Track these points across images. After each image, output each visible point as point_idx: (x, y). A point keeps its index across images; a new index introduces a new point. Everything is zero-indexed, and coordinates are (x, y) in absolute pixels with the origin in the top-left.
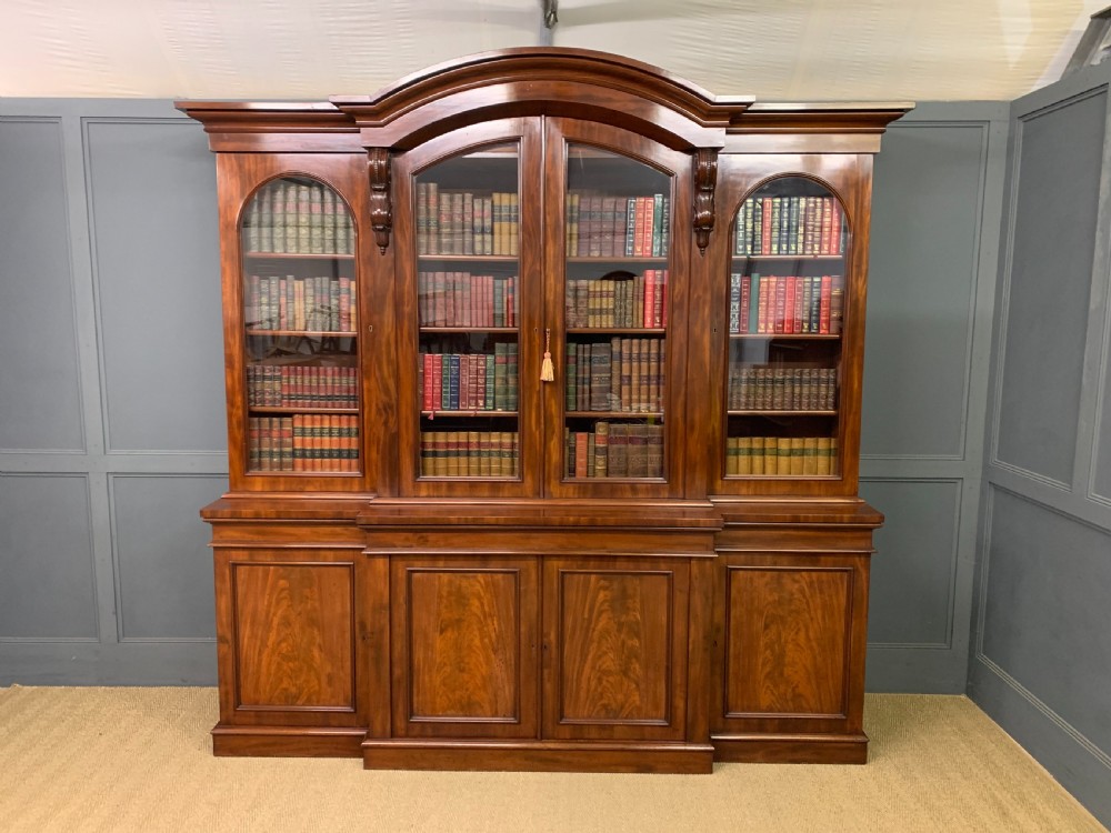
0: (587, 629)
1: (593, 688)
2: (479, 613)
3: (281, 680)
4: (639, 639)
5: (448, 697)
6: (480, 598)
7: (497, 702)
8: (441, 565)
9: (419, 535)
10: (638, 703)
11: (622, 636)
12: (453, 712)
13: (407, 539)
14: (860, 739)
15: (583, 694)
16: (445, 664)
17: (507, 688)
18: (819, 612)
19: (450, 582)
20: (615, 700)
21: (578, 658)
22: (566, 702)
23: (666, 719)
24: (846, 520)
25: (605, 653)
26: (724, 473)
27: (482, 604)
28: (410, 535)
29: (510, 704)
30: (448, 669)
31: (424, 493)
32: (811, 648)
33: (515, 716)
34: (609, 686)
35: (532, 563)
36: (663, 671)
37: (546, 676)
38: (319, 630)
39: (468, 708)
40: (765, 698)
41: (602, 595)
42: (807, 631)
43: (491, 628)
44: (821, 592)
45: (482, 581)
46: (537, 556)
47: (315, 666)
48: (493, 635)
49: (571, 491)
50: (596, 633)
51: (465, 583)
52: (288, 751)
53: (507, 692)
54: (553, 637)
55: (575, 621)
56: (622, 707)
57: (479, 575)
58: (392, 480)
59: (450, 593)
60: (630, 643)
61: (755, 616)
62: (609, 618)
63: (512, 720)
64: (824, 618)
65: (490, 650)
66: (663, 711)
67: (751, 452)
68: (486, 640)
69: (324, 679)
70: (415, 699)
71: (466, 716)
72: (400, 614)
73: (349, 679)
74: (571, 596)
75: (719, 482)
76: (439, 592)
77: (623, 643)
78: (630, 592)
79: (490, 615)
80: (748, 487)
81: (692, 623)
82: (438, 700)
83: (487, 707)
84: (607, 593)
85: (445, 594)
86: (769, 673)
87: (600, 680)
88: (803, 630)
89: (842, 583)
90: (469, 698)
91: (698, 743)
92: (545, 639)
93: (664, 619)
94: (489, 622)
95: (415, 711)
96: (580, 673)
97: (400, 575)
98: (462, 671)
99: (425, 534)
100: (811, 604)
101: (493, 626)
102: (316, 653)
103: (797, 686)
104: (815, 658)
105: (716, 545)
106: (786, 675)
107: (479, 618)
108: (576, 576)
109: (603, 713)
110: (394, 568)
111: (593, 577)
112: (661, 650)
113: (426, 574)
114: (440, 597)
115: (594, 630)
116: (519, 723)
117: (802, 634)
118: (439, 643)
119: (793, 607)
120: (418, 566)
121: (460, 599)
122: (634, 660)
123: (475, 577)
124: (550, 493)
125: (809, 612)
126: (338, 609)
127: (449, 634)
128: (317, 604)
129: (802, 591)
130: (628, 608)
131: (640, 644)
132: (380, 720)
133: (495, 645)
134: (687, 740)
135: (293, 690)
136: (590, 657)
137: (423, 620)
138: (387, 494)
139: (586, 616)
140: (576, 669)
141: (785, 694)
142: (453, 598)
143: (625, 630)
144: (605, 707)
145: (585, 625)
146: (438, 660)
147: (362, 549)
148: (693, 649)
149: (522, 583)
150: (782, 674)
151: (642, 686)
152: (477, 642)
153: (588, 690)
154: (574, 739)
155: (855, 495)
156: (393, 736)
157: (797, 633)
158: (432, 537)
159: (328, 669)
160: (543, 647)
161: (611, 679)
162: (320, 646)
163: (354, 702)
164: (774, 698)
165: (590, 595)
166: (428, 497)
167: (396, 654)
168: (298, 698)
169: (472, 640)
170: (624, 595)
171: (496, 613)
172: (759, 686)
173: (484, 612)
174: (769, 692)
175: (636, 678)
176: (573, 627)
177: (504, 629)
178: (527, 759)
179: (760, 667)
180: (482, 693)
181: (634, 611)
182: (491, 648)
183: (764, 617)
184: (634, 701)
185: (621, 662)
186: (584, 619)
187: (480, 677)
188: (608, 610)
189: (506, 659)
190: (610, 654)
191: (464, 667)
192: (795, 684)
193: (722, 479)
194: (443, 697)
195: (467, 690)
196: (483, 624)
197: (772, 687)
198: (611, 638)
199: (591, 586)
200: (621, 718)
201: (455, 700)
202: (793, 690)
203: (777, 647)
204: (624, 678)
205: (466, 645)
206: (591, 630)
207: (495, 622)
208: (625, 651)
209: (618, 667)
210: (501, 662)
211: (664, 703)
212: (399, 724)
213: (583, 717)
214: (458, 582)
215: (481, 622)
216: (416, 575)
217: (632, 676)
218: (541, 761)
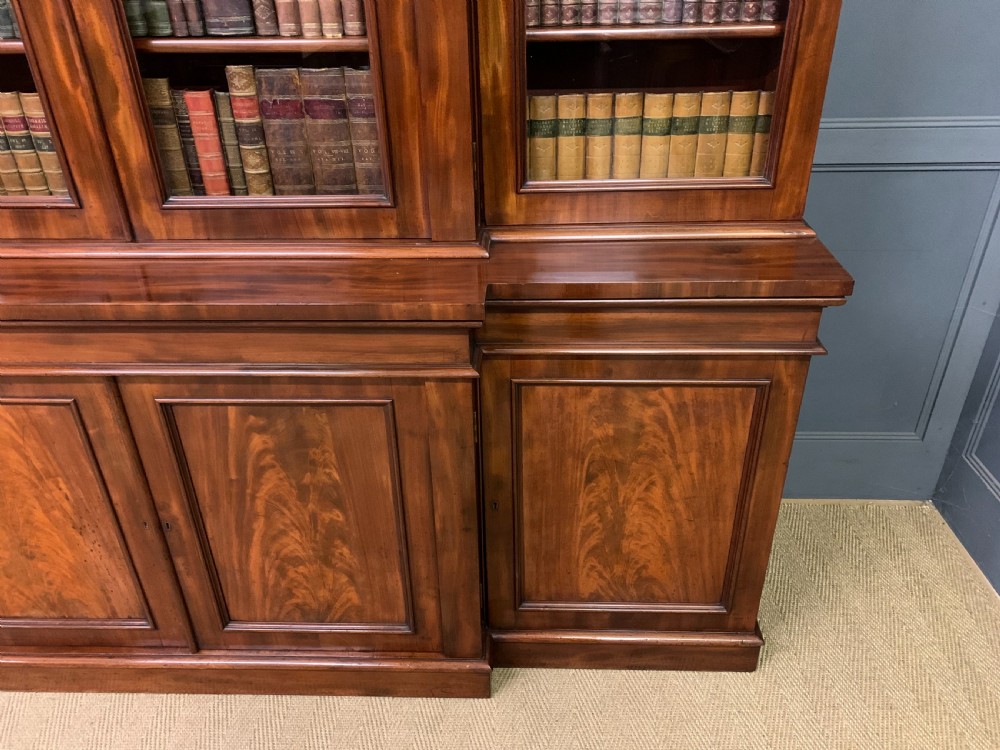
0: (242, 497)
1: (271, 582)
2: (25, 472)
4: (344, 511)
5: (22, 593)
6: (17, 448)
7: (109, 599)
10: (356, 600)
11: (310, 506)
12: (41, 613)
14: (749, 640)
15: (256, 590)
17: (120, 580)
18: (694, 457)
20: (315, 598)
21: (235, 541)
22: (231, 600)
23: (408, 624)
24: (763, 290)
25: (283, 533)
26: (522, 179)
27: (26, 458)
29: (133, 603)
32: (674, 512)
33: (147, 618)
34: (300, 578)
35: (99, 391)
37: (181, 568)
39: (62, 606)
40: (588, 584)
41: (256, 442)
42: (667, 485)
43: (58, 494)
44: (700, 421)
45: (11, 419)
48: (66, 505)
49: (189, 224)
50: (259, 502)
53: (123, 588)
54: (175, 509)
55: (213, 483)
56: (329, 608)
60: (327, 516)
61: (570, 461)
62: (280, 479)
63: (142, 624)
64: (701, 465)
65: (70, 528)
66: (401, 612)
67: (585, 127)
68: (57, 513)
71: (64, 617)
75: (512, 197)
77: (314, 517)
78: (313, 435)
79: (49, 475)
80: (572, 209)
81: (436, 488)
82: (6, 597)
83: (95, 606)
84: (265, 437)
86: (595, 547)
87: (282, 572)
88: (660, 482)
89: (745, 407)
90: (59, 593)
91: (464, 658)
92: (164, 514)
93: (386, 479)
94: (50, 485)
98: (32, 557)
100: (677, 441)
101: (61, 490)
103: (645, 567)
104: (679, 525)
106: (624, 551)
107: (30, 480)
108: (196, 410)
109: (297, 615)
111: (231, 410)
112: (388, 527)
115: (253, 498)
116: (156, 629)
117: (658, 492)
119: (641, 447)
122: (338, 542)
124: (147, 231)
125: (673, 456)
129: (662, 421)
130: (313, 462)
131: (347, 519)
133: (75, 519)
136: (256, 538)
139: (234, 476)
140: (235, 556)
141: (623, 578)
143: (313, 496)
144: (297, 606)
145: (234, 490)
148: (444, 530)
149: (87, 422)
150: (618, 550)
151: (361, 579)
152: (39, 515)
153: (265, 586)
155: (797, 218)
157: (647, 489)
160: (161, 528)
161: (301, 569)
164: (603, 583)
165: (232, 442)
169: (30, 513)
170: (300, 438)
171: (59, 470)
172: (577, 566)
173: (35, 470)
174: (595, 574)
175: (346, 567)
176: (215, 495)
177: (82, 497)
178: (176, 679)
179: (579, 539)
180: (79, 587)
181: (326, 466)
182: (71, 525)
183: (586, 464)
184: (349, 600)
185: (313, 545)
186: (231, 480)
187: (66, 567)
188: (273, 466)
189: (103, 540)
190: (292, 534)
191: (31, 552)
192: (641, 563)
193: (518, 193)
194: (13, 594)
195: (50, 583)
196: (41, 488)
197: (600, 567)
198: (289, 509)
199: (232, 425)
200: (331, 622)
201: (35, 597)
202: (638, 572)
203: (609, 510)
204: (325, 568)
205: (21, 521)
206: (248, 498)
207: (62, 485)
208: (319, 528)
209: (311, 553)
210: (96, 545)
211: (401, 602)
213: (265, 621)
215: (34, 486)
217: (339, 564)
218: (201, 681)
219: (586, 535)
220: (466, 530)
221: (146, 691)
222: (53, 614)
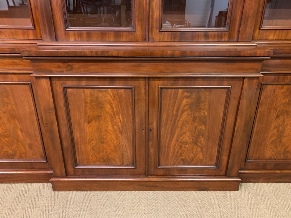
0: (175, 120)
1: (176, 151)
2: (110, 112)
3: (3, 147)
5: (96, 156)
6: (110, 104)
7: (123, 158)
8: (84, 84)
9: (67, 64)
10: (201, 157)
11: (196, 124)
12: (99, 163)
13: (59, 67)
15: (171, 154)
16: (93, 140)
17: (128, 151)
19: (91, 95)
20: (189, 157)
21: (169, 136)
22: (162, 158)
23: (216, 165)
25: (185, 133)
26: (261, 25)
27: (112, 107)
28: (61, 64)
29: (130, 159)
30: (94, 142)
31: (72, 39)
33: (133, 165)
34: (186, 149)
35: (142, 82)
36: (217, 142)
37: (150, 145)
38: (18, 121)
39: (107, 161)
40: (269, 153)
41: (185, 101)
43: (118, 120)
45: (111, 94)
46: (145, 78)
47: (21, 140)
48: (120, 124)
49: (166, 37)
50: (180, 122)
51: (100, 95)
52: (14, 181)
53: (129, 154)
54: (155, 125)
55: (168, 116)
56: (192, 160)
57: (109, 90)
58: (50, 30)
59: (91, 101)
60: (199, 127)
61: (272, 111)
62: (189, 114)
63: (131, 167)
65: (118, 132)
66: (214, 162)
68: (116, 127)
69: (27, 147)
70: (77, 157)
71: (107, 165)
72: (62, 113)
73: (41, 146)
74: (166, 102)
75: (258, 31)
76: (85, 99)
77: (196, 127)
78: (203, 99)
79: (117, 113)
80: (275, 33)
81: (238, 116)
82: (90, 157)
83: (118, 161)
84: (188, 100)
85: (88, 101)
86: (273, 141)
87: (181, 147)
90: (108, 156)
91: (232, 177)
92: (150, 126)
93: (222, 114)
94: (117, 117)
95: (78, 163)
96: (170, 143)
97: (58, 90)
98: (103, 143)
99: (70, 63)
101: (119, 119)
102: (19, 133)
103: (287, 147)
105: (262, 70)
106: (282, 142)
107: (111, 115)
108: (170, 90)
109: (182, 162)
110: (54, 86)
111: (180, 90)
113: (75, 89)
114: (86, 103)
115: (179, 121)
116: (136, 168)
118: (88, 128)
120: (69, 84)
121: (99, 105)
122: (201, 137)
123: (106, 91)
124: (153, 39)
126: (28, 109)
127: (93, 123)
128: (14, 107)
130: (200, 109)
131: (206, 128)
132: (59, 168)
133: (121, 129)
134: (226, 176)
135: (11, 152)
136: (176, 135)
137: (76, 116)
138: (49, 39)
139: (175, 113)
140: (167, 141)
141: (280, 151)
142: (94, 104)
143: (197, 120)
144: (182, 159)
145: (173, 118)
146: (88, 138)
147: (32, 73)
149: (136, 94)
150: (280, 141)
151: (204, 150)
152: (110, 127)
153: (174, 152)
154: (164, 176)
156: (67, 175)
158: (76, 65)
159: (28, 141)
160: (149, 130)
161: (187, 146)
162: (21, 129)
163: (46, 157)
164: (273, 153)
165: (177, 102)
166: (75, 41)
167: (63, 135)
168: (14, 156)
169: (107, 127)
170: (198, 100)
171: (121, 112)
172: (267, 147)
173: (114, 111)
174: (271, 150)
175: (201, 145)
176: (167, 120)
177: (126, 121)
178: (140, 185)
179: (269, 138)
180: (115, 154)
181: (204, 110)
182: (119, 131)
183: (277, 111)
184: (199, 157)
185: (193, 138)
186: (174, 115)
187: (113, 146)
188: (188, 110)
189: (127, 136)
190: (187, 134)
191: (103, 141)
192: (287, 146)
193: (259, 29)
194: (93, 156)
195: (106, 152)
196: (114, 118)
197: (273, 148)
198: (189, 125)
199: (179, 96)
200: (191, 165)
201: (100, 157)
202: (285, 149)
203: (281, 127)
204: (194, 146)
205: (104, 129)
206: (177, 121)
207: (121, 117)
208: (196, 132)
209: (192, 140)
210: (125, 138)
211: (215, 158)
212: (70, 170)
213: (171, 165)
214: (96, 94)
215: (112, 117)
216: (69, 90)
217: (199, 144)
218: (147, 186)
219: (271, 137)
221: (129, 190)
222: (103, 164)
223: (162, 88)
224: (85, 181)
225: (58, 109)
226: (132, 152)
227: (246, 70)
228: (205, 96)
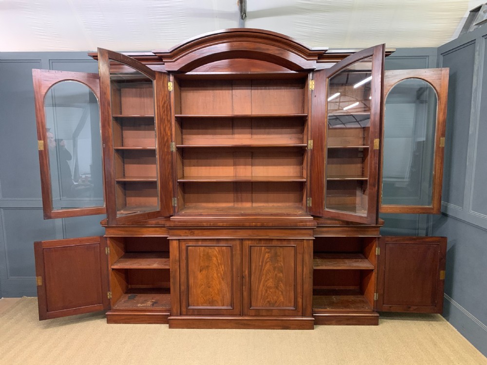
0: (261, 269)
1: (263, 294)
2: (216, 263)
4: (283, 273)
5: (204, 298)
6: (216, 257)
7: (224, 300)
8: (200, 243)
9: (191, 231)
10: (283, 300)
11: (276, 272)
12: (206, 305)
13: (186, 233)
15: (259, 297)
17: (228, 294)
19: (204, 250)
20: (273, 299)
21: (257, 282)
22: (253, 300)
23: (294, 306)
25: (269, 279)
27: (217, 260)
28: (187, 231)
29: (229, 301)
30: (203, 287)
33: (231, 306)
34: (270, 293)
35: (238, 242)
36: (293, 287)
37: (244, 289)
39: (212, 303)
41: (267, 255)
43: (221, 269)
45: (217, 250)
46: (240, 239)
48: (222, 273)
51: (210, 251)
52: (137, 321)
53: (228, 296)
54: (247, 273)
55: (256, 266)
56: (276, 302)
57: (216, 247)
59: (204, 255)
60: (279, 275)
62: (270, 265)
63: (230, 308)
65: (221, 279)
66: (293, 303)
68: (219, 275)
70: (190, 299)
71: (211, 306)
72: (183, 264)
74: (254, 256)
76: (199, 254)
77: (276, 275)
78: (279, 254)
79: (221, 264)
81: (304, 266)
82: (199, 300)
83: (220, 302)
84: (269, 254)
85: (202, 255)
87: (266, 291)
90: (212, 298)
91: (307, 317)
92: (244, 274)
93: (293, 265)
94: (220, 266)
95: (190, 304)
96: (258, 288)
97: (183, 248)
98: (209, 287)
99: (193, 231)
101: (222, 268)
105: (314, 234)
107: (216, 265)
108: (256, 247)
109: (268, 304)
110: (180, 245)
111: (263, 248)
112: (292, 278)
113: (194, 247)
114: (200, 256)
115: (264, 270)
116: (233, 309)
118: (200, 276)
120: (191, 244)
121: (208, 257)
122: (281, 282)
123: (214, 248)
127: (204, 272)
130: (278, 261)
131: (283, 276)
132: (175, 308)
133: (223, 276)
134: (303, 316)
136: (263, 280)
137: (193, 266)
139: (260, 264)
140: (257, 286)
142: (205, 257)
143: (276, 269)
144: (268, 301)
145: (260, 268)
146: (199, 283)
148: (305, 278)
149: (234, 250)
151: (284, 293)
152: (215, 275)
153: (262, 295)
154: (255, 316)
156: (181, 315)
158: (196, 232)
160: (243, 277)
161: (271, 290)
165: (262, 256)
167: (182, 280)
169: (214, 274)
170: (276, 255)
171: (223, 263)
173: (218, 263)
176: (255, 269)
177: (226, 270)
178: (236, 324)
180: (218, 296)
181: (280, 262)
184: (281, 300)
185: (275, 283)
187: (217, 290)
188: (269, 262)
189: (227, 282)
194: (201, 298)
195: (211, 295)
198: (271, 273)
199: (263, 251)
200: (276, 307)
201: (206, 299)
204: (276, 290)
205: (211, 276)
208: (277, 278)
209: (274, 285)
210: (225, 284)
211: (293, 300)
212: (183, 310)
213: (260, 306)
214: (207, 250)
215: (217, 267)
216: (190, 248)
217: (280, 289)
218: (242, 325)
220: (310, 278)
221: (228, 328)
222: (209, 305)
223: (251, 246)
224: (194, 319)
225: (181, 261)
226: (230, 295)
227: (304, 234)
228: (280, 251)
